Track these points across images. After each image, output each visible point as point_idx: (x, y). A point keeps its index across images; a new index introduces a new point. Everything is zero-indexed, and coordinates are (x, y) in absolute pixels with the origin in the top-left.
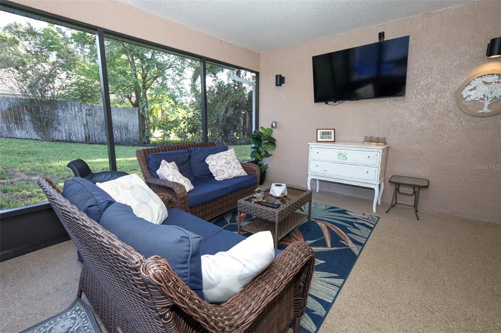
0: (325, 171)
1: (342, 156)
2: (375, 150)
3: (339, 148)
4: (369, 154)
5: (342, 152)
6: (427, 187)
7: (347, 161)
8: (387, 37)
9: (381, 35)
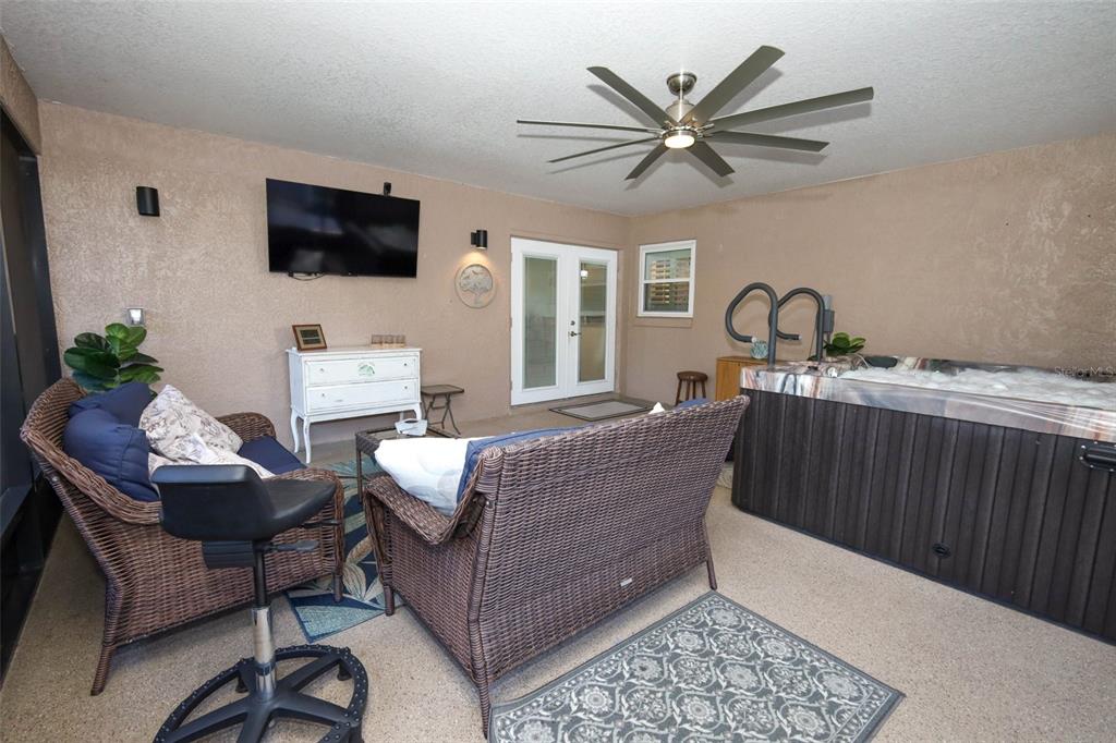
0: (340, 401)
1: (366, 369)
2: (412, 354)
3: (360, 356)
4: (405, 360)
5: (367, 362)
6: (463, 391)
7: (375, 377)
8: (394, 193)
9: (388, 187)
